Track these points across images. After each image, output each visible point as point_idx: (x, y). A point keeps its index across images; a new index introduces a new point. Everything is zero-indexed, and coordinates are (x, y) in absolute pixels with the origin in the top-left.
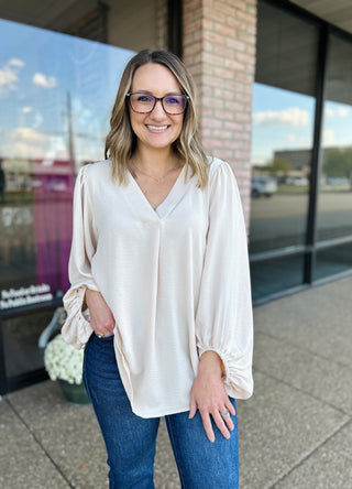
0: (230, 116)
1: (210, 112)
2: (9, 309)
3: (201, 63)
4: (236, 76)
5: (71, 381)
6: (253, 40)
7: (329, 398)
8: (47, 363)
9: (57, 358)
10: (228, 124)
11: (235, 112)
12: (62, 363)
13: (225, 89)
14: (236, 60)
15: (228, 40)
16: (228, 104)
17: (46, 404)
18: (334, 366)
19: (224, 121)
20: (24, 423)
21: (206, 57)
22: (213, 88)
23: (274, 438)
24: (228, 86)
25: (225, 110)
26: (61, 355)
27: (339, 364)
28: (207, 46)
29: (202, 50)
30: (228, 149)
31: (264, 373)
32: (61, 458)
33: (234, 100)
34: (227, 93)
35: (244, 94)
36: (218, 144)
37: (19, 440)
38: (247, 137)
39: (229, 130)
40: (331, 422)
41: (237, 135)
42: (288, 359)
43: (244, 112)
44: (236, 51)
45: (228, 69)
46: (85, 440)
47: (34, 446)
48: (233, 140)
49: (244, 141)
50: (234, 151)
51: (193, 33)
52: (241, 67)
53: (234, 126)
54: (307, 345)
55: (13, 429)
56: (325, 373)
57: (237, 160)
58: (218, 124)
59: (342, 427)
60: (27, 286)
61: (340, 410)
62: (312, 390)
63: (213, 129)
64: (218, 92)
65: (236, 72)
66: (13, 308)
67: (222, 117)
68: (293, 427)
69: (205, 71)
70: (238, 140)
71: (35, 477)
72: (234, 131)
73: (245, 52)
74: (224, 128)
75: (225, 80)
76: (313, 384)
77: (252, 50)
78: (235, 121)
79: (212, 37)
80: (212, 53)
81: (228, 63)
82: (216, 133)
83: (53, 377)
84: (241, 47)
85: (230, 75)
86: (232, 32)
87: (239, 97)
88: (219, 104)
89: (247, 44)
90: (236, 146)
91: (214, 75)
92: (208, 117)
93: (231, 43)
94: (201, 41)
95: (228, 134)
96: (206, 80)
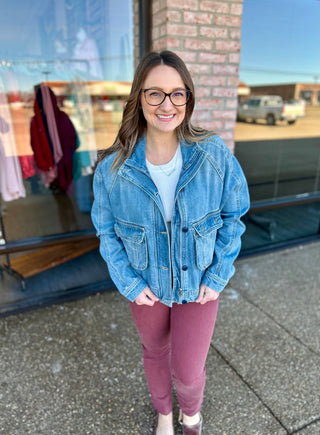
0: (208, 46)
1: (178, 42)
10: (203, 56)
11: (214, 40)
13: (200, 11)
16: (204, 31)
19: (198, 51)
22: (182, 11)
24: (203, 8)
25: (200, 38)
30: (203, 86)
33: (214, 25)
35: (229, 16)
38: (232, 69)
39: (204, 63)
41: (217, 69)
43: (229, 39)
48: (211, 74)
49: (227, 75)
50: (212, 88)
53: (212, 57)
57: (217, 99)
64: (190, 16)
67: (195, 47)
70: (218, 75)
72: (212, 64)
74: (198, 62)
78: (214, 51)
87: (221, 19)
88: (193, 31)
90: (214, 81)
95: (203, 68)
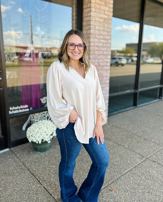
0: (102, 37)
1: (94, 36)
2: (12, 114)
3: (90, 16)
4: (104, 21)
5: (37, 143)
6: (112, 6)
7: (138, 151)
8: (27, 136)
9: (31, 134)
10: (101, 40)
11: (104, 35)
12: (34, 135)
13: (100, 26)
14: (105, 14)
15: (101, 6)
16: (101, 32)
17: (27, 152)
18: (142, 139)
19: (99, 39)
20: (18, 158)
21: (92, 14)
22: (95, 26)
23: (115, 165)
24: (101, 25)
25: (100, 34)
26: (33, 132)
27: (145, 139)
28: (93, 9)
29: (91, 11)
30: (101, 51)
31: (113, 142)
32: (34, 171)
33: (104, 31)
34: (101, 28)
35: (108, 28)
36: (97, 48)
37: (17, 164)
38: (109, 45)
40: (138, 160)
41: (105, 45)
42: (124, 137)
43: (108, 35)
44: (105, 11)
45: (102, 18)
46: (42, 165)
47: (23, 167)
48: (103, 47)
49: (108, 47)
50: (103, 51)
51: (87, 4)
52: (107, 17)
53: (103, 41)
54: (132, 131)
55: (15, 160)
56: (138, 142)
57: (105, 55)
58: (97, 40)
59: (142, 162)
60: (19, 106)
61: (142, 156)
62: (132, 148)
63: (94, 43)
64: (97, 28)
65: (105, 19)
66: (14, 114)
67: (98, 37)
68: (123, 161)
69: (92, 19)
70: (105, 47)
71: (24, 177)
72: (103, 43)
73: (108, 11)
74: (99, 42)
75: (100, 22)
76: (133, 146)
77: (112, 10)
78: (104, 39)
79: (95, 6)
80: (95, 12)
81: (101, 16)
82: (96, 44)
83: (30, 141)
84: (107, 9)
85: (102, 21)
86: (103, 3)
87: (106, 29)
88: (97, 32)
89: (109, 8)
90: (104, 49)
91: (95, 21)
92: (93, 38)
93: (103, 8)
94: (90, 7)
95: (101, 44)
96: (92, 23)
